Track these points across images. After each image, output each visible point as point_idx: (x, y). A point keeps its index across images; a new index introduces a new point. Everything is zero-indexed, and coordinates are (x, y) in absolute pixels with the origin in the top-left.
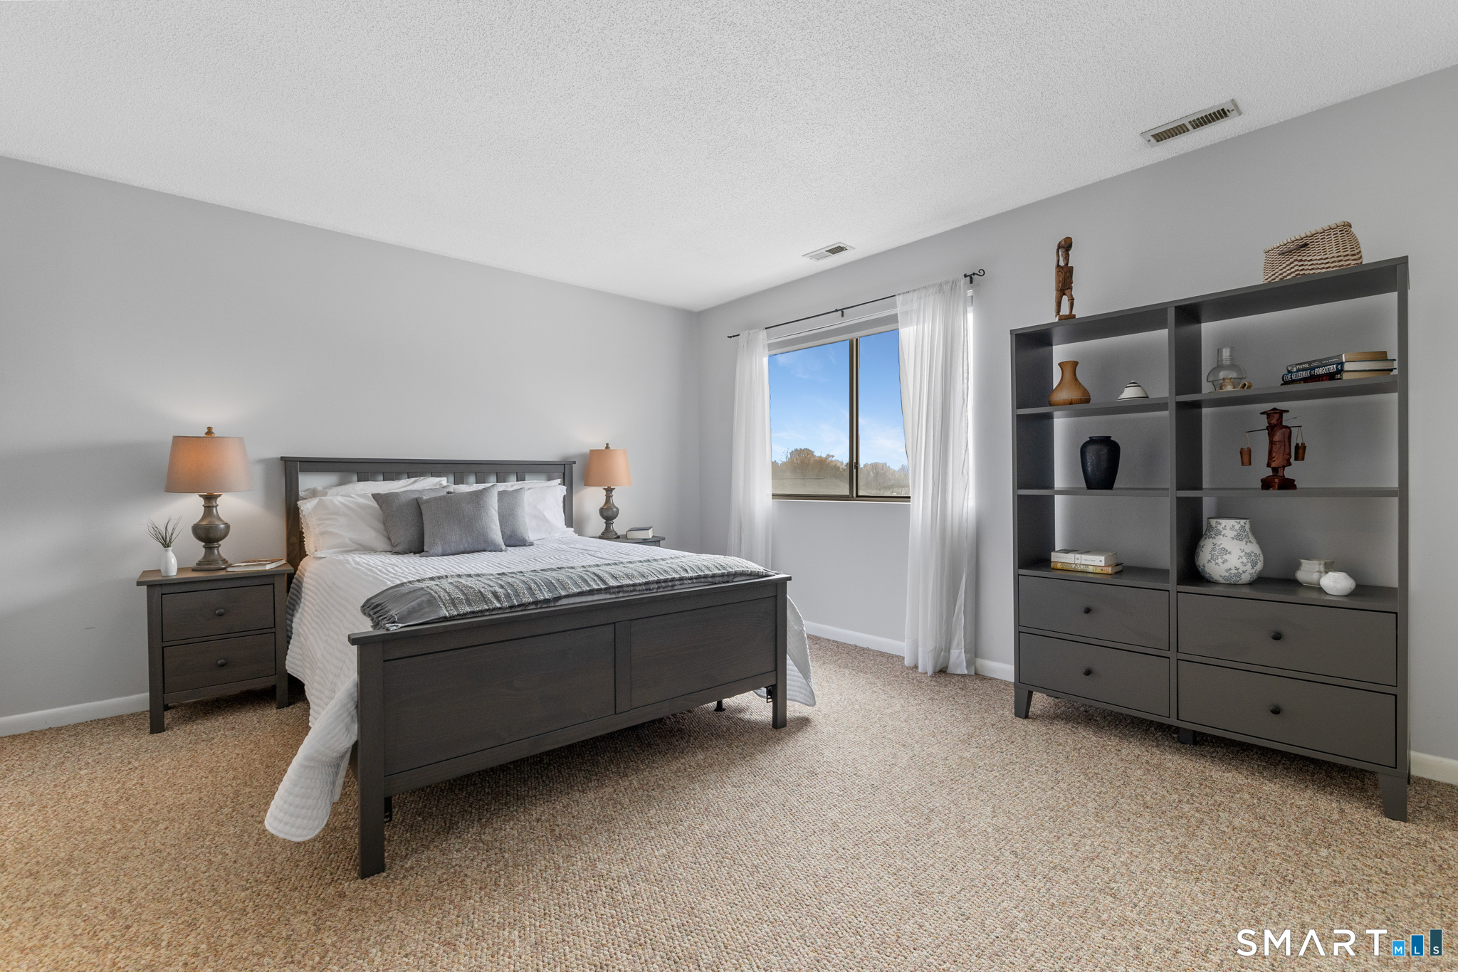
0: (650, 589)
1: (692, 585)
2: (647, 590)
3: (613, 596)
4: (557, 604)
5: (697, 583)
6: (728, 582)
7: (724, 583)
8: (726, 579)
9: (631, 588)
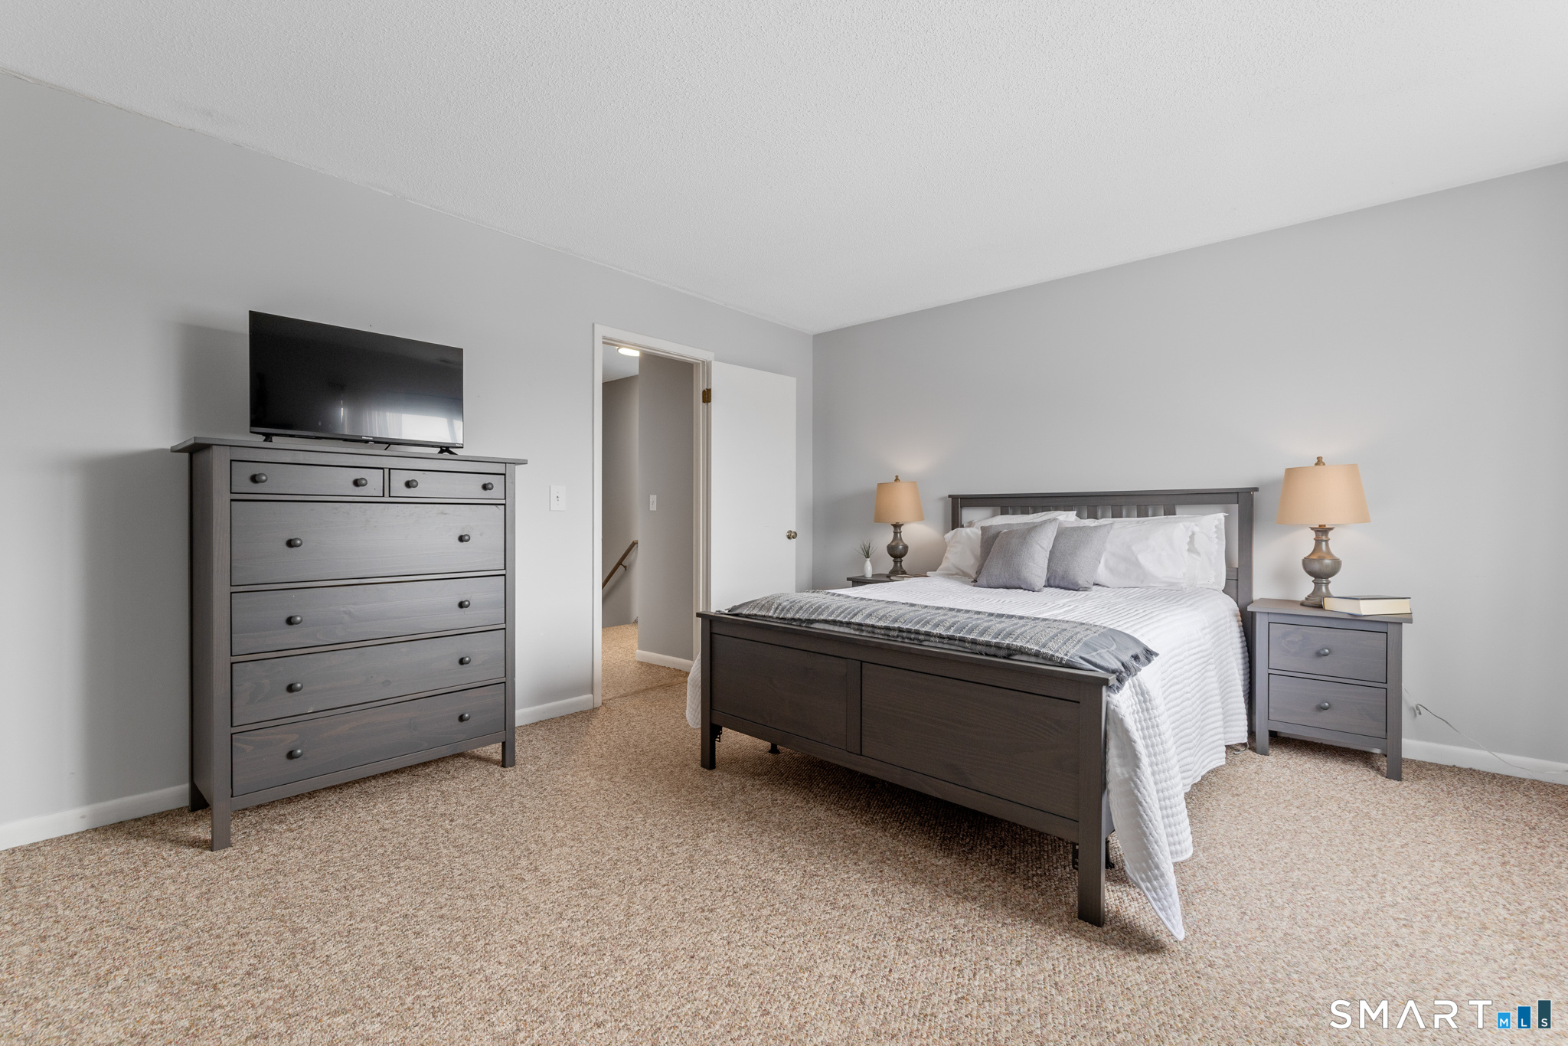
0: (888, 636)
1: (940, 645)
2: (885, 635)
3: (857, 633)
4: (812, 626)
5: (947, 644)
6: (995, 656)
7: (987, 655)
8: (993, 651)
9: (870, 629)
